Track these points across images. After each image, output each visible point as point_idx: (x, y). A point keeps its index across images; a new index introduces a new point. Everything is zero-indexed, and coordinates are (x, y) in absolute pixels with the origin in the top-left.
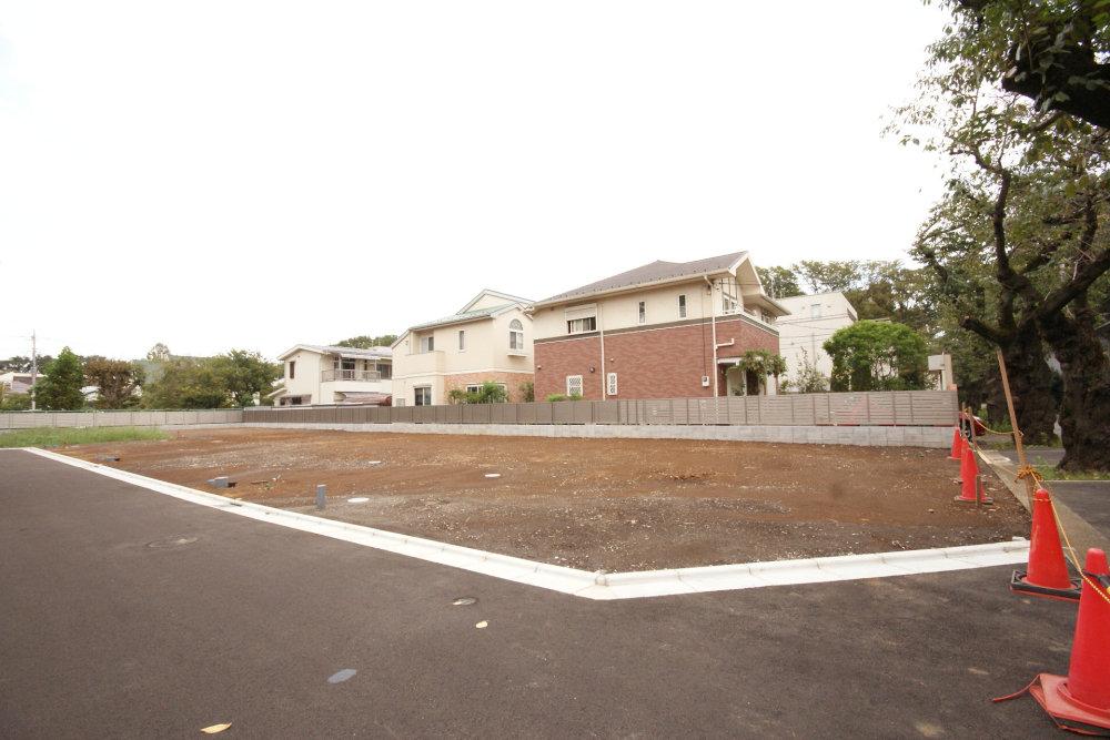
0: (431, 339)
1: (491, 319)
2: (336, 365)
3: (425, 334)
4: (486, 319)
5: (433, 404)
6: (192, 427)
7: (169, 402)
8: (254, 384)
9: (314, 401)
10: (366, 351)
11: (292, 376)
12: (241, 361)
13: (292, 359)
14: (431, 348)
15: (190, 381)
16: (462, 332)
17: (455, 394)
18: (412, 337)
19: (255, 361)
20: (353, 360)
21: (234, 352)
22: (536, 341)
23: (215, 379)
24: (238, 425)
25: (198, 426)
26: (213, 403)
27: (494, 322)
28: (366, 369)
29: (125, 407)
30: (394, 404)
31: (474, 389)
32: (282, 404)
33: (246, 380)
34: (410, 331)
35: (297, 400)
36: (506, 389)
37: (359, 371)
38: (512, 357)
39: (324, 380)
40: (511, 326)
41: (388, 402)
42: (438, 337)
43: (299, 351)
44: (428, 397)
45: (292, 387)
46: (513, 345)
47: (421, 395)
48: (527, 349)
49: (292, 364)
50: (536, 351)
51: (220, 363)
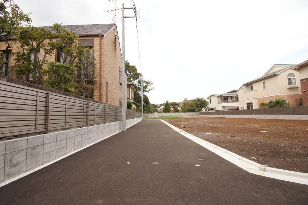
0: (252, 87)
1: (277, 75)
2: (222, 99)
3: (249, 85)
4: (275, 75)
5: (254, 108)
6: (189, 116)
7: (184, 111)
8: (202, 106)
9: (216, 109)
10: (234, 94)
11: (210, 103)
12: (199, 100)
13: (210, 98)
14: (252, 89)
15: (189, 106)
16: (264, 83)
17: (262, 105)
18: (244, 87)
19: (202, 100)
20: (227, 97)
21: (197, 98)
22: (301, 80)
23: (193, 105)
24: (199, 116)
25: (190, 116)
26: (193, 111)
27: (278, 76)
28: (232, 99)
29: (177, 112)
30: (240, 109)
31: (271, 102)
32: (209, 110)
33: (200, 105)
34: (244, 85)
35: (212, 109)
36: (287, 101)
37: (229, 100)
38: (289, 88)
39: (219, 103)
40: (288, 76)
41: (238, 108)
42: (254, 86)
43: (212, 96)
44: (252, 106)
45: (211, 106)
46: (290, 83)
47: (249, 105)
48: (298, 84)
49: (210, 100)
50: (301, 85)
51: (194, 101)
